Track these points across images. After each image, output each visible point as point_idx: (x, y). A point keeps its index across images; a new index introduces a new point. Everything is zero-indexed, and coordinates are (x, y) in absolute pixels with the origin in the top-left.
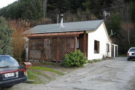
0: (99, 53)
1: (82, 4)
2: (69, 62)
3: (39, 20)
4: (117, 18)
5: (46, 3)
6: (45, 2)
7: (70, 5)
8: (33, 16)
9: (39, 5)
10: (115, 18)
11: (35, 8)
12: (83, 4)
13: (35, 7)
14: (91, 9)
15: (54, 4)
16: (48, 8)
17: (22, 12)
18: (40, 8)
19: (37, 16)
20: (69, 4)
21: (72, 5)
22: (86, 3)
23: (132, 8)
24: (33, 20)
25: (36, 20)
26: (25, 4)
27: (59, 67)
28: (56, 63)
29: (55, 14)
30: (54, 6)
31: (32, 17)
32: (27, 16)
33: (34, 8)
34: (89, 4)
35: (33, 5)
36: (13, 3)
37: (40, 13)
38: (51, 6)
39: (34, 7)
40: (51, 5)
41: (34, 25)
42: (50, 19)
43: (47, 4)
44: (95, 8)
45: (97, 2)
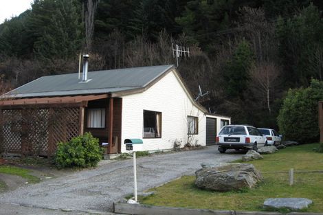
0: (160, 137)
1: (174, 20)
2: (63, 157)
3: (73, 58)
4: (243, 54)
5: (93, 17)
6: (90, 14)
7: (146, 21)
8: (57, 48)
9: (71, 23)
10: (238, 54)
11: (62, 31)
12: (176, 19)
13: (63, 27)
14: (195, 30)
15: (110, 20)
16: (98, 30)
17: (36, 38)
18: (75, 30)
19: (67, 50)
20: (146, 19)
21: (152, 23)
22: (183, 18)
23: (280, 29)
24: (58, 58)
25: (65, 59)
26: (43, 19)
27: (49, 167)
28: (46, 160)
29: (113, 44)
30: (110, 23)
31: (56, 52)
32: (45, 49)
33: (60, 32)
34: (191, 19)
35: (57, 24)
36: (21, 15)
37: (75, 41)
38: (104, 24)
39: (61, 29)
40: (105, 22)
41: (60, 69)
42: (97, 55)
43: (95, 20)
44: (205, 29)
45: (208, 16)
